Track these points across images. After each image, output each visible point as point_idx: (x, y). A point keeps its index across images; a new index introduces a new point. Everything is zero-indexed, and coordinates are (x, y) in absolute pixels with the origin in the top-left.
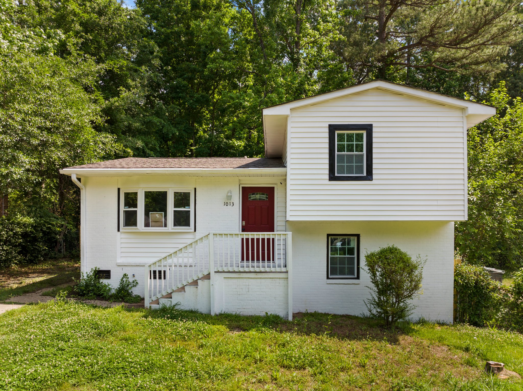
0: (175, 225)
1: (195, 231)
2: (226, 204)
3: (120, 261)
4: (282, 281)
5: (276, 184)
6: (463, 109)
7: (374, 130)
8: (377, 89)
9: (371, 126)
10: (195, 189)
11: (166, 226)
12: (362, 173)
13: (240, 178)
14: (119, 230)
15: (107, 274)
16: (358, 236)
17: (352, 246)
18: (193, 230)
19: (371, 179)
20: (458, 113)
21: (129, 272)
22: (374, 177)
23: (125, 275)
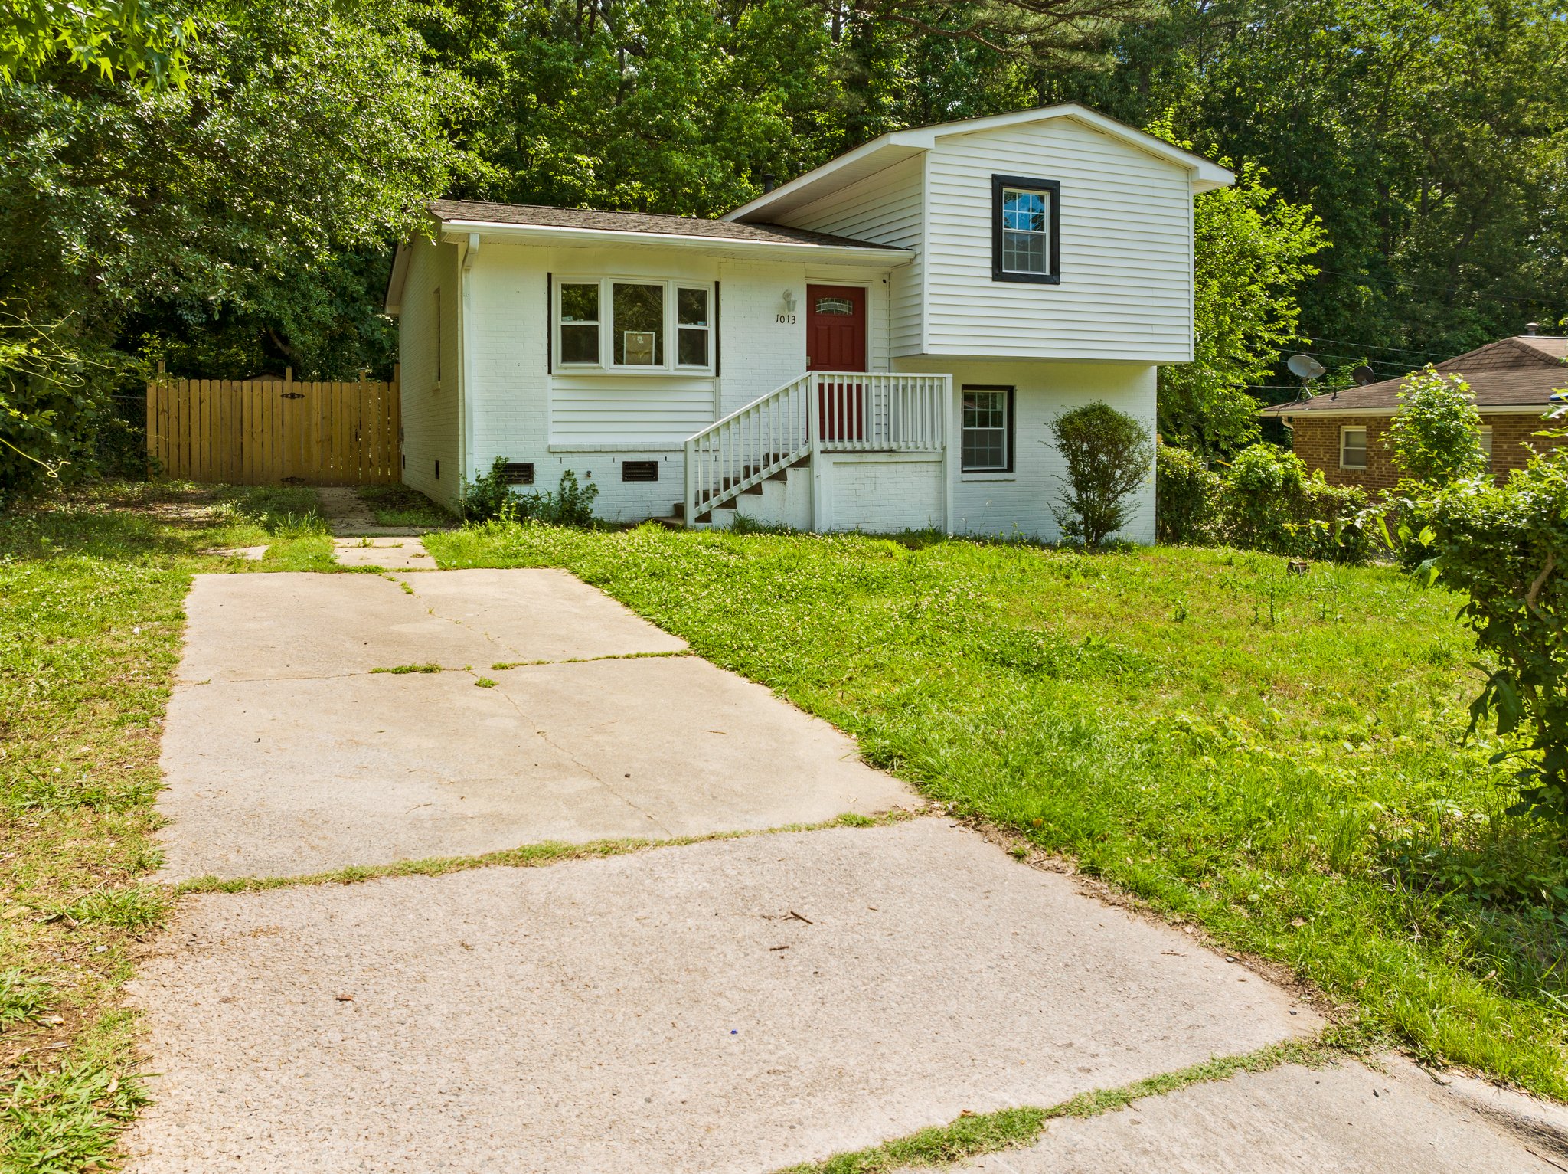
0: (681, 362)
1: (718, 374)
2: (781, 319)
3: (554, 441)
4: (932, 468)
5: (870, 282)
6: (1189, 170)
7: (1062, 192)
8: (1067, 117)
9: (1057, 183)
10: (717, 284)
11: (659, 361)
12: (1042, 269)
13: (808, 266)
14: (550, 372)
15: (524, 472)
16: (1011, 390)
17: (998, 409)
18: (713, 373)
19: (1057, 283)
20: (1181, 176)
21: (578, 466)
22: (1062, 278)
23: (568, 473)
